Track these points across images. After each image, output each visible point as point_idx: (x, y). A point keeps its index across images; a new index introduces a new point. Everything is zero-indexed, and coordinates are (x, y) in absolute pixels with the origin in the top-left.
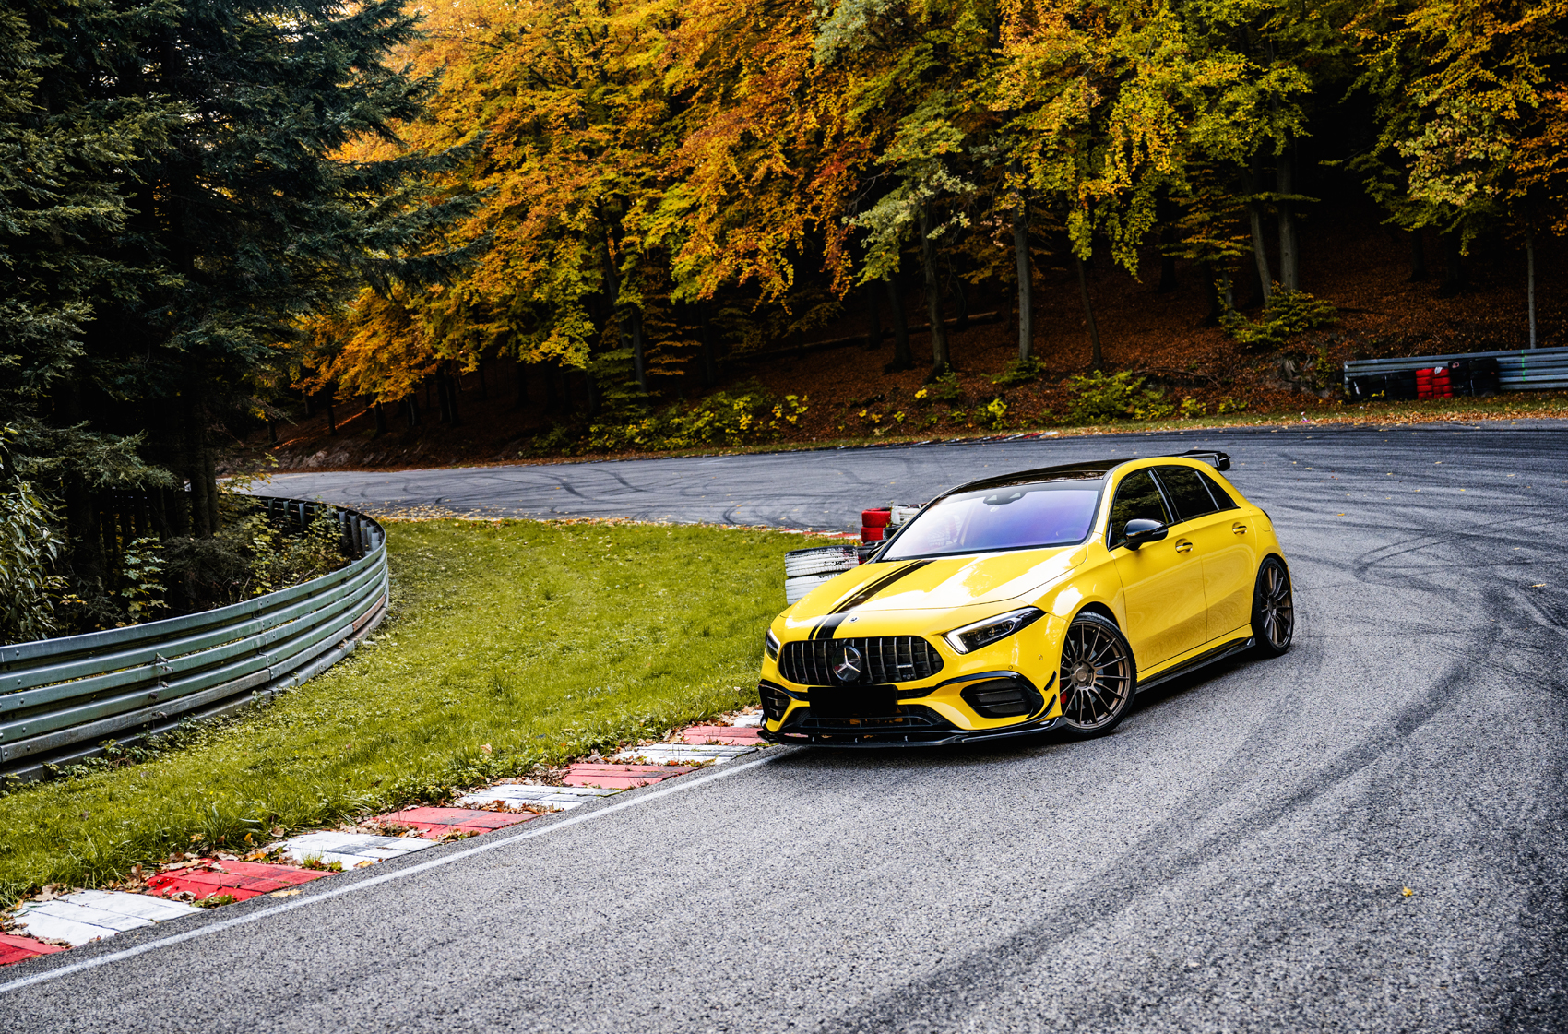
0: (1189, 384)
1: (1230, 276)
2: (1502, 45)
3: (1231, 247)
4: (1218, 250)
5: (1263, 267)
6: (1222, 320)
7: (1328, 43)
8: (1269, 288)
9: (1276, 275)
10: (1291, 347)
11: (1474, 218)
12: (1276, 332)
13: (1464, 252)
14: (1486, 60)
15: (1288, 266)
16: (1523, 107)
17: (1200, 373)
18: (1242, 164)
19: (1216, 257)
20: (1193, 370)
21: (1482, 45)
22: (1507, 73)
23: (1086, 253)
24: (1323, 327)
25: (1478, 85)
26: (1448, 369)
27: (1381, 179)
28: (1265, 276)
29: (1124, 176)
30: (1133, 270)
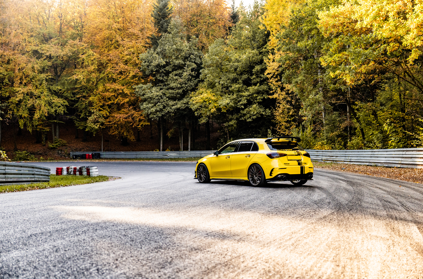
0: (38, 154)
1: (45, 134)
2: (104, 105)
3: (47, 129)
4: (45, 129)
5: (53, 134)
6: (43, 142)
7: (72, 97)
8: (54, 137)
9: (55, 135)
10: (59, 149)
11: (96, 130)
12: (57, 146)
13: (94, 135)
14: (101, 107)
15: (57, 134)
16: (106, 115)
17: (40, 152)
18: (54, 115)
19: (44, 131)
20: (39, 152)
21: (101, 104)
22: (104, 109)
23: (22, 128)
24: (64, 145)
25: (100, 110)
26: (92, 154)
27: (77, 121)
28: (54, 135)
29: (39, 115)
30: (31, 132)
